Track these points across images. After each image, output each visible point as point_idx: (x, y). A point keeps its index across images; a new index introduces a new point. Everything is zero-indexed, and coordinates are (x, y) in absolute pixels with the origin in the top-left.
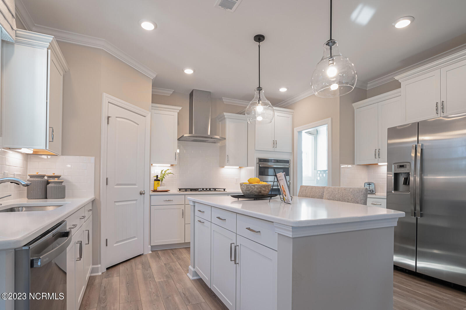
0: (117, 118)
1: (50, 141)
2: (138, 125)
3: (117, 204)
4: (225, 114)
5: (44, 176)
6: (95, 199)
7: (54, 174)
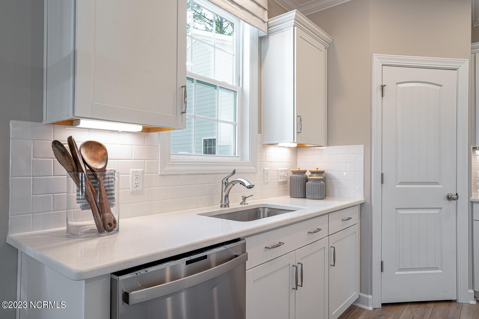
0: (398, 85)
1: (298, 132)
2: (441, 86)
3: (401, 212)
5: (305, 172)
6: (364, 203)
7: (318, 169)
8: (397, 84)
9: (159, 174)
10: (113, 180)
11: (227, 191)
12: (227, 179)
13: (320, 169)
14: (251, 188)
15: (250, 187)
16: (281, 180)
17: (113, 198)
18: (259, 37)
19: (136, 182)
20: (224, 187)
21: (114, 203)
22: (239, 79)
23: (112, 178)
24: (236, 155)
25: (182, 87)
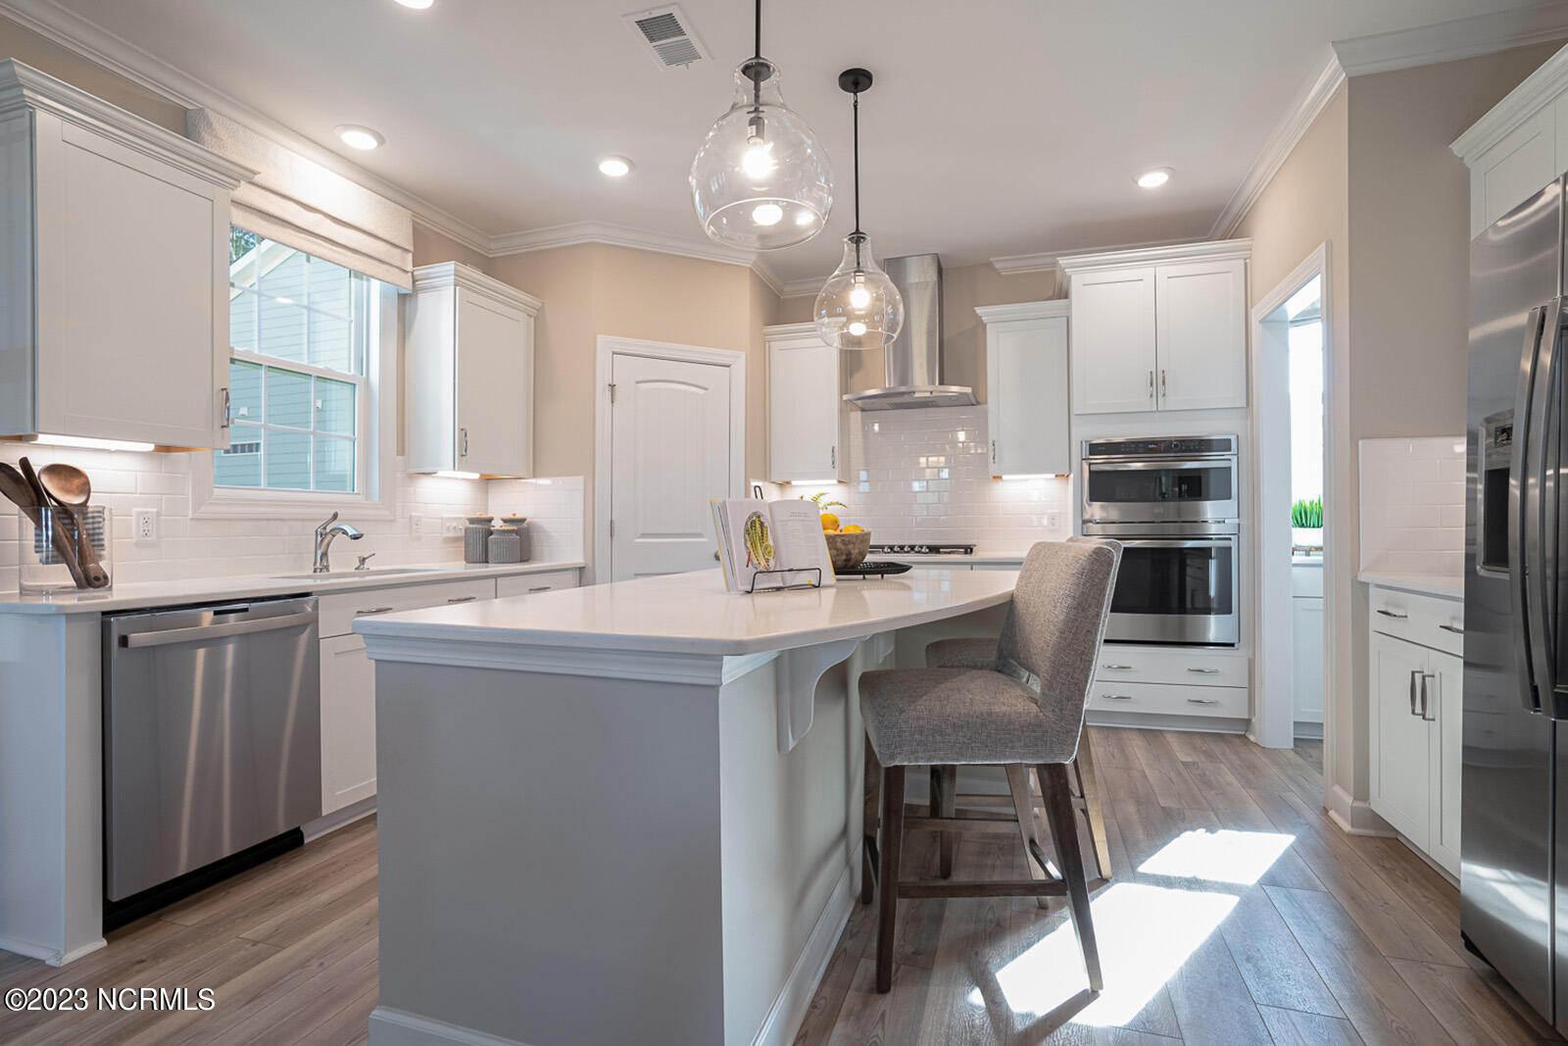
0: (639, 385)
1: (461, 454)
2: (706, 389)
4: (979, 310)
5: (490, 520)
6: (584, 568)
7: (514, 515)
8: (638, 382)
9: (190, 517)
10: (101, 520)
11: (323, 547)
12: (325, 528)
13: (518, 516)
14: (357, 538)
15: (355, 538)
16: (451, 534)
17: (103, 545)
18: (399, 295)
19: (146, 529)
20: (319, 539)
21: (102, 552)
22: (362, 363)
23: (100, 517)
24: (356, 491)
25: (223, 390)
